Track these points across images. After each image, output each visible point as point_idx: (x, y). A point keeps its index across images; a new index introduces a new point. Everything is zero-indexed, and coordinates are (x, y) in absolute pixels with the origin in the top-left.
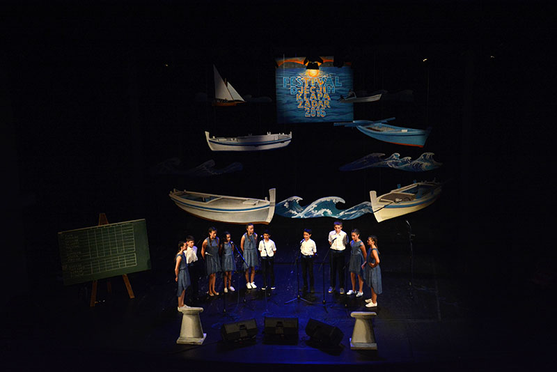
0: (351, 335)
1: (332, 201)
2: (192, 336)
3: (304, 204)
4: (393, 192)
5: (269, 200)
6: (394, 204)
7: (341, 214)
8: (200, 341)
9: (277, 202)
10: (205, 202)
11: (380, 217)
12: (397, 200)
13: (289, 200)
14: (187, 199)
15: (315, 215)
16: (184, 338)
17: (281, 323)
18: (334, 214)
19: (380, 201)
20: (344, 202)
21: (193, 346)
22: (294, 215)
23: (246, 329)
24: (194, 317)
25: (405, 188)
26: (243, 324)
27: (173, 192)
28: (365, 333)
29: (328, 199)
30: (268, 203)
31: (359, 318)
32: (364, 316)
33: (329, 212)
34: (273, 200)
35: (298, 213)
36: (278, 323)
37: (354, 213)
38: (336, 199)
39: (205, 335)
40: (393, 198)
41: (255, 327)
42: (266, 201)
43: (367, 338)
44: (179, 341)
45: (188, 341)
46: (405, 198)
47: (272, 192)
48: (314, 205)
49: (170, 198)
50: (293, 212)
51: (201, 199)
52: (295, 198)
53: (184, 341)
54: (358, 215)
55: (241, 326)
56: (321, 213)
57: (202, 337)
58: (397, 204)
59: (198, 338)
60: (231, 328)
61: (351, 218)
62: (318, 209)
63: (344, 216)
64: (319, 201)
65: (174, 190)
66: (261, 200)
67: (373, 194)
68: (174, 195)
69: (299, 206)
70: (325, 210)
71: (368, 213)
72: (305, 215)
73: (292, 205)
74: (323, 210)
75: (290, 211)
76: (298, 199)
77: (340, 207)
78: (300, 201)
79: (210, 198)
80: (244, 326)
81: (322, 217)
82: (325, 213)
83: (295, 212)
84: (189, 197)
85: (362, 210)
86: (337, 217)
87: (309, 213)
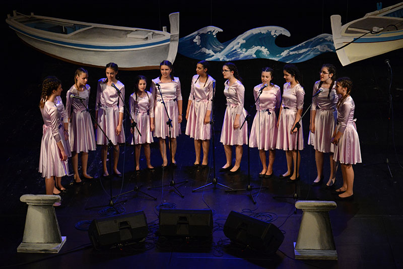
0: (296, 238)
1: (269, 33)
2: (42, 240)
3: (225, 38)
4: (369, 15)
5: (169, 31)
6: (369, 36)
7: (284, 54)
8: (56, 247)
9: (182, 35)
10: (66, 33)
11: (345, 58)
12: (375, 29)
13: (202, 31)
14: (35, 28)
15: (241, 57)
16: (29, 244)
17: (185, 218)
18: (272, 53)
19: (347, 32)
20: (288, 34)
21: (45, 256)
22: (209, 56)
23: (129, 228)
24: (46, 211)
25: (390, 9)
26: (125, 220)
27: (12, 15)
28: (319, 233)
29: (263, 30)
30: (167, 36)
31: (309, 211)
32: (317, 207)
33: (265, 52)
34: (175, 31)
35: (215, 52)
36: (181, 218)
37: (304, 53)
38: (276, 31)
39: (64, 239)
40: (368, 26)
41: (144, 225)
42: (164, 32)
43: (321, 242)
44: (20, 248)
45: (36, 249)
46: (388, 26)
47: (175, 19)
48: (240, 40)
49: (8, 25)
50: (207, 51)
51: (59, 29)
52: (211, 28)
53: (30, 248)
54: (311, 55)
55: (121, 224)
56: (251, 52)
57: (59, 241)
58: (375, 37)
59: (54, 243)
60: (105, 227)
61: (300, 60)
62: (247, 45)
63: (288, 57)
64: (248, 33)
65: (14, 12)
66: (157, 32)
67: (335, 20)
68: (14, 21)
69: (218, 43)
70: (258, 48)
71: (328, 53)
72: (227, 56)
73: (206, 40)
74: (255, 49)
75: (204, 50)
76: (215, 30)
77: (282, 42)
78: (218, 34)
79: (74, 28)
80: (126, 223)
81: (254, 60)
82: (258, 52)
83: (211, 52)
84: (40, 25)
85: (318, 47)
86: (276, 59)
87: (233, 53)
